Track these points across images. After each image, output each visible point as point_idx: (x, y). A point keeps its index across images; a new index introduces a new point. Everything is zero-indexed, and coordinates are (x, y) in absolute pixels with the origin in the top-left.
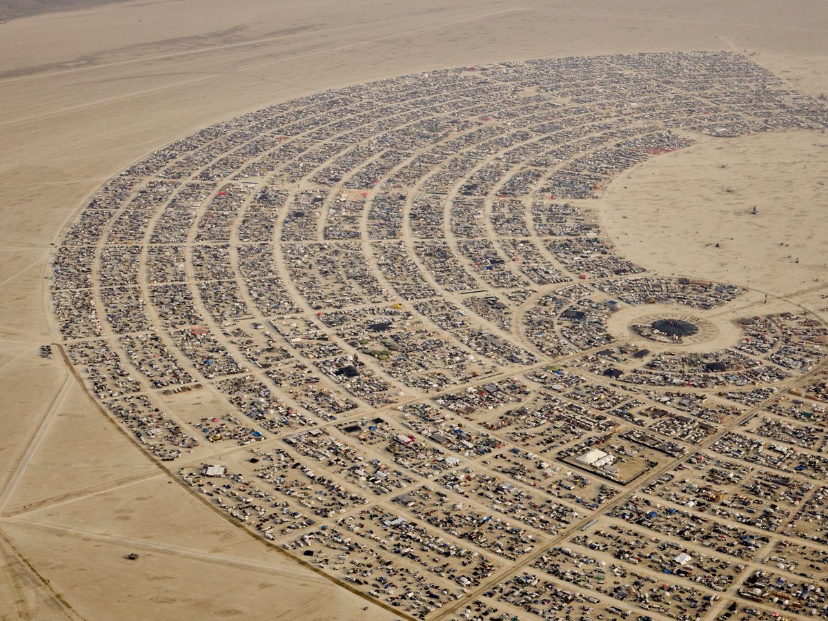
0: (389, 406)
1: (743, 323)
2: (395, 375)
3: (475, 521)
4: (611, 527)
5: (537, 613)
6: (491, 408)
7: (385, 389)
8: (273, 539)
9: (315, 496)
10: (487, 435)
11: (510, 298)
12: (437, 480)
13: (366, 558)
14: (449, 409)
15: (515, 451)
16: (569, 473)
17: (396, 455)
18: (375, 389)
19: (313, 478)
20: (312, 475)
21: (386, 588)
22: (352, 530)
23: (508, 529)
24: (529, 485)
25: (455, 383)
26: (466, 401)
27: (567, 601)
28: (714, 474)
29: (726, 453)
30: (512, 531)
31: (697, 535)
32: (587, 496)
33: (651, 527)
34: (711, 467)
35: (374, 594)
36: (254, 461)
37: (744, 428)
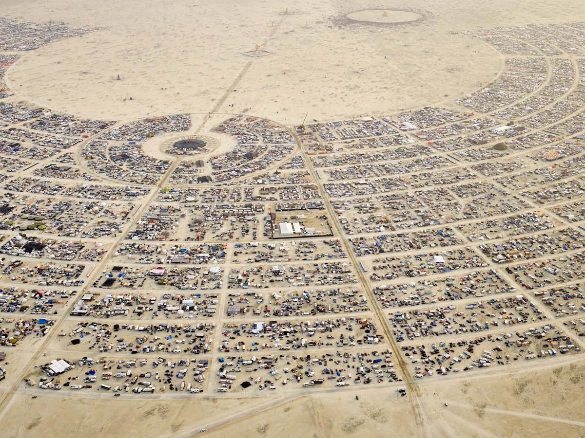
0: (105, 256)
1: (221, 129)
2: (73, 235)
3: (302, 299)
4: (374, 262)
5: (445, 333)
6: (174, 227)
7: (82, 247)
8: (202, 391)
9: (171, 341)
10: (205, 245)
11: (61, 162)
12: (229, 287)
13: (288, 363)
14: (150, 240)
15: (239, 246)
16: (294, 243)
17: (172, 284)
18: (76, 249)
19: (145, 330)
20: (142, 328)
21: (339, 375)
22: (243, 350)
23: (329, 293)
24: (286, 261)
25: (123, 223)
26: (151, 230)
27: (442, 316)
28: (360, 209)
29: (344, 195)
30: (333, 293)
31: (420, 243)
32: (328, 250)
33: (391, 251)
34: (351, 206)
35: (341, 384)
36: (76, 342)
37: (325, 179)
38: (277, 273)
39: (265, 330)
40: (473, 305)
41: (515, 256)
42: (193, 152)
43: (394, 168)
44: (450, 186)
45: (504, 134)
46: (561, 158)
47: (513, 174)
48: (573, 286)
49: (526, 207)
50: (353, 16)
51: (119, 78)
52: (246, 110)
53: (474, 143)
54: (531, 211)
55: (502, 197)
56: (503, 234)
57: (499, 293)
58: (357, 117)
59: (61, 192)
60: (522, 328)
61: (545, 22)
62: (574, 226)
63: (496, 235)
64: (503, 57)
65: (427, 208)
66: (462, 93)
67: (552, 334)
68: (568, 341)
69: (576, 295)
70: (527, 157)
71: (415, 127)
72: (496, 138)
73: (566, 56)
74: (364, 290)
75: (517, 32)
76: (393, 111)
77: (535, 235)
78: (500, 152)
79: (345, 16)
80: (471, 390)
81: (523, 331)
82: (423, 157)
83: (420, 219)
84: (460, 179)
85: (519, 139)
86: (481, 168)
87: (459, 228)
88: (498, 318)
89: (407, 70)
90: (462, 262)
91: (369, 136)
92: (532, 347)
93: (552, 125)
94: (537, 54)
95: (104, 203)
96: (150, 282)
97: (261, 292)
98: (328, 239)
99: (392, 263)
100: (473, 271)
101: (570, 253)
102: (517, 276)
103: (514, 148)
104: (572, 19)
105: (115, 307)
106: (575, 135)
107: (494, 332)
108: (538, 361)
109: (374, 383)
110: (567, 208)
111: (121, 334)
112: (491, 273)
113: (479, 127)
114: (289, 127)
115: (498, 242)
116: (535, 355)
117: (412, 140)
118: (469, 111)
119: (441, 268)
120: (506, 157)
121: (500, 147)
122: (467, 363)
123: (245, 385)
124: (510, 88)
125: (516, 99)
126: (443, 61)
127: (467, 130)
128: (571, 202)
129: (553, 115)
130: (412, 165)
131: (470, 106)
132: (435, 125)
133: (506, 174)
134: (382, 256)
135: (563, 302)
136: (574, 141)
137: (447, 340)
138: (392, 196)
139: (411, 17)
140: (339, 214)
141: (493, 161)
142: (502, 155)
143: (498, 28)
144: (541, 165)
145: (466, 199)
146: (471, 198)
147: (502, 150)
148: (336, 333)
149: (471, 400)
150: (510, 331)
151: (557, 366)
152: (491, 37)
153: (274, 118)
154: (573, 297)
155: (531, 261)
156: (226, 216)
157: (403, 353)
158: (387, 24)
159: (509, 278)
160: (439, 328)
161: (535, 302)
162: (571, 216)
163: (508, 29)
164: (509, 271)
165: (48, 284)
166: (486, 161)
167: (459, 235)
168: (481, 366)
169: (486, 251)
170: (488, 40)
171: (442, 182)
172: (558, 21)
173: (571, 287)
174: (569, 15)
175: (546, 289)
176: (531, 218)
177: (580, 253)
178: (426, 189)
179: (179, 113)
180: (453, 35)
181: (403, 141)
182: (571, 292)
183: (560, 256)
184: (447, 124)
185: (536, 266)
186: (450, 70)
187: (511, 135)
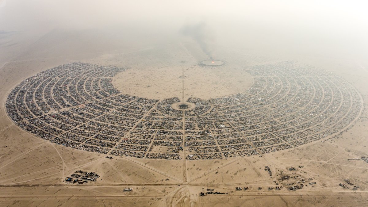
0: (183, 134)
1: (189, 101)
2: (172, 129)
3: (233, 141)
6: (195, 127)
7: (176, 132)
8: (223, 158)
9: (211, 150)
10: (205, 130)
11: (154, 112)
12: (216, 139)
13: (237, 152)
14: (191, 130)
15: (212, 130)
16: (224, 129)
17: (203, 139)
19: (204, 148)
21: (248, 154)
22: (227, 151)
24: (225, 133)
25: (182, 126)
26: (190, 128)
27: (263, 143)
28: (235, 121)
29: (230, 118)
30: (239, 139)
31: (252, 128)
32: (233, 130)
33: (247, 130)
34: (233, 120)
35: (249, 156)
36: (191, 151)
37: (223, 114)
38: (225, 136)
39: (229, 147)
40: (269, 140)
41: (274, 130)
42: (186, 108)
43: (238, 111)
44: (253, 115)
45: (261, 101)
46: (277, 107)
47: (267, 111)
49: (272, 119)
50: (203, 63)
51: (149, 86)
52: (192, 96)
53: (255, 103)
54: (274, 120)
55: (266, 117)
56: (269, 125)
57: (273, 138)
59: (160, 119)
60: (280, 144)
62: (284, 123)
63: (268, 126)
64: (253, 77)
65: (250, 120)
66: (246, 89)
67: (286, 145)
68: (289, 146)
70: (269, 107)
71: (238, 99)
72: (259, 102)
73: (270, 76)
74: (245, 138)
75: (254, 68)
76: (230, 95)
77: (277, 125)
78: (262, 106)
79: (201, 63)
80: (274, 155)
82: (244, 108)
83: (250, 123)
84: (255, 113)
85: (265, 102)
86: (259, 110)
87: (259, 125)
88: (274, 142)
90: (263, 132)
91: (228, 102)
92: (283, 147)
93: (272, 98)
94: (261, 76)
95: (174, 122)
96: (197, 139)
97: (223, 140)
98: (231, 128)
99: (248, 133)
100: (266, 133)
101: (285, 129)
102: (275, 134)
103: (265, 104)
104: (267, 63)
105: (193, 144)
106: (279, 100)
107: (275, 145)
108: (284, 150)
109: (255, 155)
110: (281, 119)
111: (200, 149)
112: (270, 134)
113: (254, 99)
114: (206, 100)
115: (269, 127)
116: (284, 149)
117: (239, 103)
118: (250, 95)
119: (259, 133)
120: (263, 107)
121: (261, 104)
122: (271, 151)
123: (231, 157)
124: (258, 87)
125: (261, 90)
126: (237, 79)
127: (252, 100)
128: (282, 118)
129: (271, 95)
130: (242, 110)
131: (250, 93)
132: (243, 99)
133: (265, 111)
134: (245, 131)
135: (286, 139)
136: (279, 102)
137: (266, 147)
138: (241, 117)
139: (221, 63)
140: (231, 122)
141: (261, 108)
142: (262, 107)
143: (248, 67)
144: (273, 109)
146: (259, 118)
148: (244, 146)
149: (274, 157)
150: (278, 145)
151: (289, 150)
153: (201, 98)
154: (288, 138)
155: (277, 131)
156: (205, 124)
157: (258, 150)
159: (274, 135)
160: (263, 145)
161: (280, 139)
162: (283, 121)
163: (251, 67)
164: (273, 133)
165: (175, 140)
166: (259, 108)
167: (260, 126)
168: (274, 151)
169: (267, 129)
170: (246, 71)
171: (251, 114)
172: (264, 64)
174: (266, 61)
175: (282, 136)
176: (275, 121)
177: (287, 129)
178: (248, 116)
179: (175, 97)
180: (236, 70)
181: (237, 103)
182: (288, 137)
183: (284, 130)
184: (246, 98)
185: (279, 132)
186: (240, 82)
187: (263, 101)
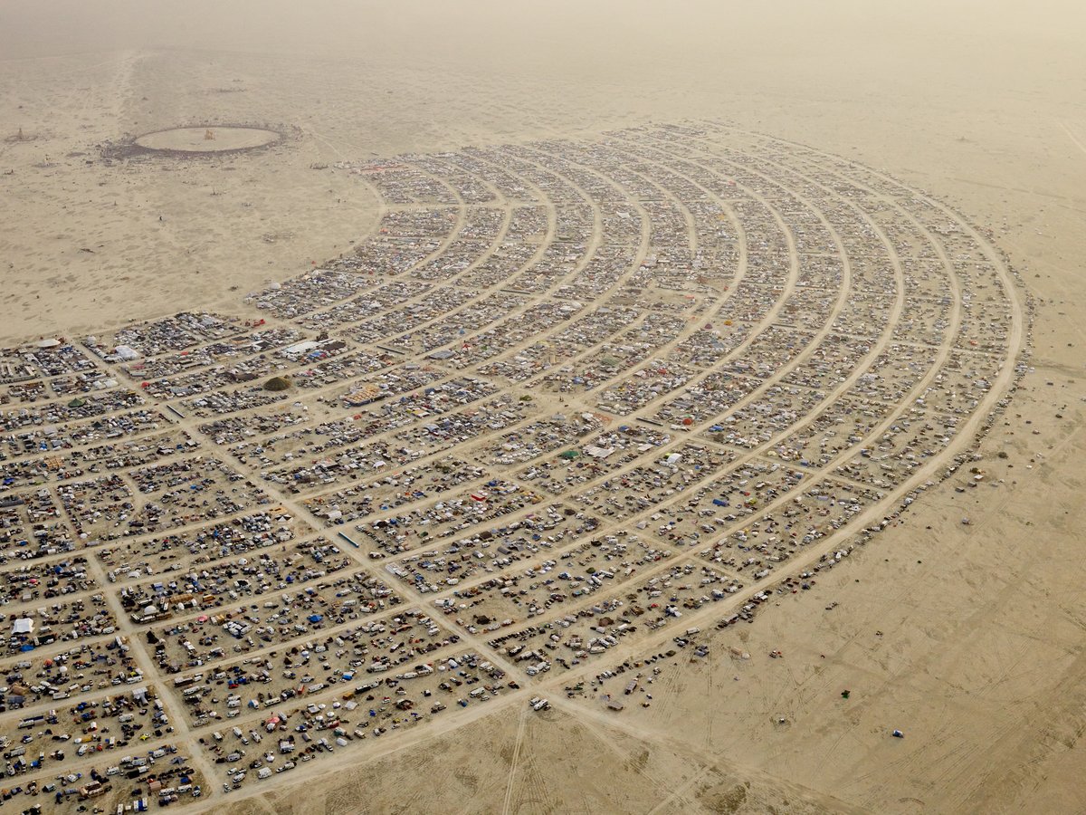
40: (35, 719)
41: (181, 605)
43: (43, 441)
44: (135, 470)
45: (299, 358)
46: (380, 399)
47: (272, 436)
48: (259, 659)
49: (260, 501)
50: (147, 142)
53: (233, 379)
54: (264, 509)
55: (224, 486)
56: (183, 561)
57: (105, 687)
58: (34, 340)
60: (109, 760)
61: (496, 141)
62: (331, 534)
63: (168, 565)
64: (384, 209)
65: (62, 519)
66: (267, 282)
67: (163, 765)
68: (186, 776)
69: (255, 676)
70: (319, 400)
71: (135, 354)
72: (280, 367)
75: (437, 161)
76: (113, 323)
78: (273, 395)
79: (133, 140)
81: (105, 766)
82: (115, 414)
83: (33, 544)
84: (162, 454)
85: (321, 367)
86: (216, 429)
87: (103, 556)
88: (72, 741)
89: (188, 241)
90: (67, 628)
91: (33, 378)
92: (107, 799)
93: (399, 335)
94: (448, 201)
101: (292, 591)
102: (161, 648)
103: (302, 385)
104: (550, 134)
106: (432, 352)
107: (46, 774)
110: (336, 499)
112: (113, 646)
113: (260, 348)
115: (163, 579)
117: (114, 382)
118: (259, 317)
119: (16, 645)
120: (279, 404)
121: (276, 384)
124: (364, 267)
125: (363, 288)
126: (268, 221)
127: (234, 353)
128: (353, 485)
129: (413, 316)
130: (85, 433)
131: (266, 307)
132: (178, 348)
133: (259, 438)
136: (424, 364)
138: (7, 498)
139: (259, 139)
141: (249, 413)
142: (273, 401)
143: (405, 155)
144: (337, 414)
145: (154, 493)
146: (162, 492)
147: (279, 389)
150: (81, 768)
152: (383, 172)
154: (248, 681)
155: (208, 613)
158: (204, 153)
159: (142, 654)
161: (166, 699)
162: (336, 514)
163: (422, 157)
164: (151, 638)
166: (235, 414)
167: (93, 571)
169: (128, 601)
170: (374, 179)
171: (121, 463)
172: (522, 138)
173: (254, 660)
174: (548, 127)
175: (205, 669)
176: (257, 523)
177: (311, 589)
178: (82, 479)
180: (316, 172)
181: (98, 383)
182: (250, 672)
183: (272, 597)
184: (201, 345)
185: (211, 623)
186: (270, 239)
187: (312, 359)
